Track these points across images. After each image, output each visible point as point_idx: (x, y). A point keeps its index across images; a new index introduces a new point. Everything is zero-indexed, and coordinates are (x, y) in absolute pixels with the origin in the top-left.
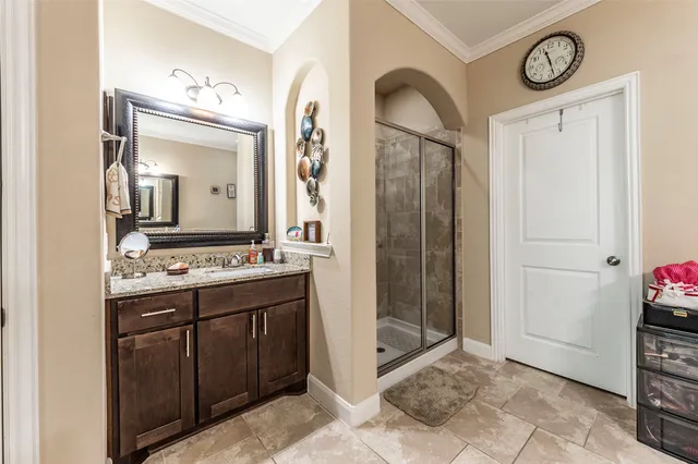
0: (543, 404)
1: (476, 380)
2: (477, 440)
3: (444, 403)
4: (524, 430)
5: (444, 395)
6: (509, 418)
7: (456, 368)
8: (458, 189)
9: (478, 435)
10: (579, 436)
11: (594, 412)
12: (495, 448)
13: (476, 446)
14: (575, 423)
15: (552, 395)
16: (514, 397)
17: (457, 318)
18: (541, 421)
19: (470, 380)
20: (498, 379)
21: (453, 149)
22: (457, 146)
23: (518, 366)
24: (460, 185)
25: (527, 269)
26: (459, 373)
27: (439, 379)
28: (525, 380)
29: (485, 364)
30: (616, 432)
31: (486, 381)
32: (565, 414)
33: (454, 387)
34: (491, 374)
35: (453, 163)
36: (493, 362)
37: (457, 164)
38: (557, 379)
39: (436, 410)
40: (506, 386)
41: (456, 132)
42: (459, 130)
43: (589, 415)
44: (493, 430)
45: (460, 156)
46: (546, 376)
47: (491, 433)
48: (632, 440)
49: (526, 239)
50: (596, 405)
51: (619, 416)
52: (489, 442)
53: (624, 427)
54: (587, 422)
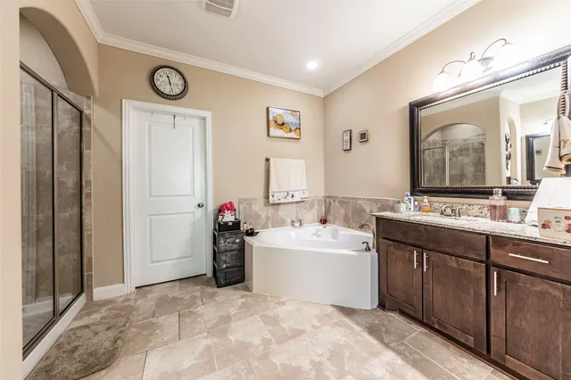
0: (175, 299)
1: (122, 314)
2: (151, 344)
3: (107, 344)
4: (174, 318)
5: (104, 339)
6: (161, 318)
7: (96, 316)
8: (85, 152)
9: (149, 341)
10: (199, 302)
11: (198, 287)
12: (166, 339)
13: (154, 347)
14: (194, 298)
15: (176, 292)
16: (156, 307)
17: (85, 274)
18: (179, 308)
19: (118, 316)
20: (138, 303)
21: (81, 112)
22: (86, 112)
23: (147, 288)
24: (89, 148)
25: (152, 217)
26: (102, 318)
27: (86, 333)
28: (156, 293)
29: (122, 299)
30: (210, 290)
31: (131, 309)
32: (187, 297)
33: (108, 329)
34: (131, 303)
35: (81, 126)
36: (127, 294)
37: (85, 128)
38: (174, 283)
39: (104, 354)
40: (147, 303)
41: (85, 99)
42: (89, 98)
43: (196, 290)
44: (158, 331)
45: (89, 121)
46: (167, 285)
47: (157, 334)
48: (216, 289)
49: (151, 195)
50: (197, 285)
51: (207, 283)
52: (160, 340)
53: (211, 286)
54: (198, 294)
